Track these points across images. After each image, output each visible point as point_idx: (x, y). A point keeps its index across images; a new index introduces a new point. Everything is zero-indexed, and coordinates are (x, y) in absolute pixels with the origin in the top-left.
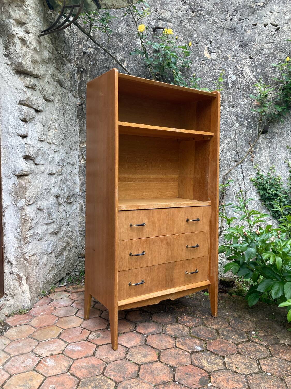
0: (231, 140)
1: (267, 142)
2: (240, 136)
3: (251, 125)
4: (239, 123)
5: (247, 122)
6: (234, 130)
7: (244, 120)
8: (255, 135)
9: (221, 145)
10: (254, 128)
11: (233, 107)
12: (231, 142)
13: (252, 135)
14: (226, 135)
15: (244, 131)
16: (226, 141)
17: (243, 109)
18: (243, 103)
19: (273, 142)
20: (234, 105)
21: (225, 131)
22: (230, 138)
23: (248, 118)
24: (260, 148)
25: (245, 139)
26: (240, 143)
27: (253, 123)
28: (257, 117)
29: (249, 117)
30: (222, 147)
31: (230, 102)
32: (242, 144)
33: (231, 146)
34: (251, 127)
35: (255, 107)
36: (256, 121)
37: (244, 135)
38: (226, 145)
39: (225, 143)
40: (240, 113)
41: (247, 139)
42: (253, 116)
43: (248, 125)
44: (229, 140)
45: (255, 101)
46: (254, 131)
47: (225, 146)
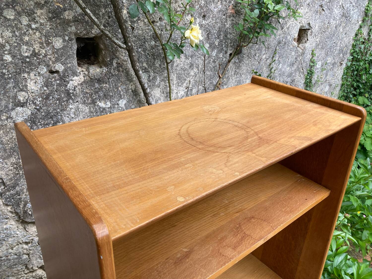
0: (198, 70)
1: (235, 68)
2: (209, 63)
3: (222, 45)
4: (210, 44)
5: (218, 40)
6: (202, 55)
7: (215, 38)
8: (225, 59)
9: (185, 80)
10: (225, 49)
11: (204, 16)
12: (198, 73)
13: (222, 60)
14: (192, 63)
15: (214, 55)
16: (192, 73)
17: (216, 19)
18: (216, 9)
19: (241, 66)
20: (206, 13)
21: (192, 57)
22: (198, 68)
23: (220, 35)
24: (228, 77)
25: (214, 67)
26: (208, 73)
27: (225, 43)
28: (230, 32)
29: (222, 33)
30: (187, 81)
31: (201, 7)
32: (211, 75)
33: (198, 80)
34: (222, 49)
35: (230, 17)
36: (228, 39)
37: (214, 62)
38: (192, 78)
39: (191, 75)
40: (211, 27)
41: (216, 66)
42: (225, 31)
43: (219, 45)
44: (195, 70)
45: (230, 7)
46: (225, 54)
47: (191, 80)
